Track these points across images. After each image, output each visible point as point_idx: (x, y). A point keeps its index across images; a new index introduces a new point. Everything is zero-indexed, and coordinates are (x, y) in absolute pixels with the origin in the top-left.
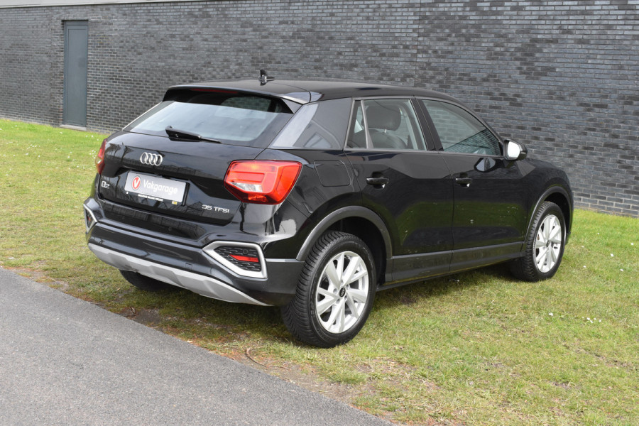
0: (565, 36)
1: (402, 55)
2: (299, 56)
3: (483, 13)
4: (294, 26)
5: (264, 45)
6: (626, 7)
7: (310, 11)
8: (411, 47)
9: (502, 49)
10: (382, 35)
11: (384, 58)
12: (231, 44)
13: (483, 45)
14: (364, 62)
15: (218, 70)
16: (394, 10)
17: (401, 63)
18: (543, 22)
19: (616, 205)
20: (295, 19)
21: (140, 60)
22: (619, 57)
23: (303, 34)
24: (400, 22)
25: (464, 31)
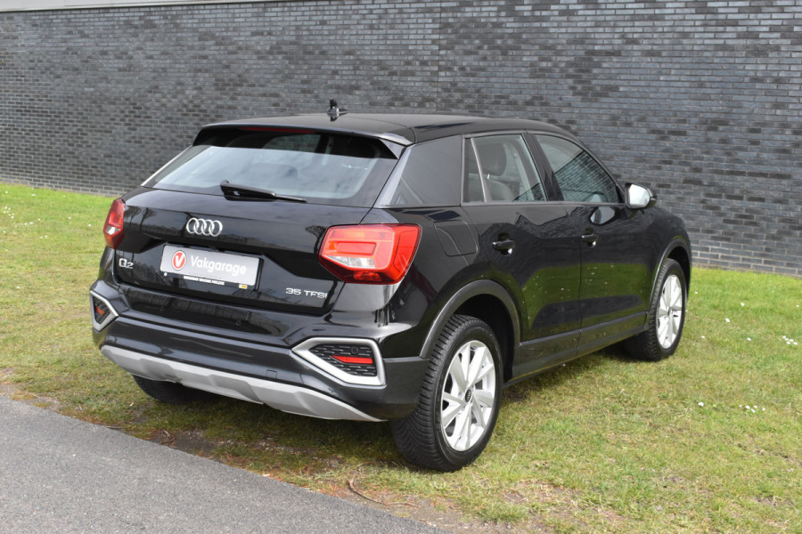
0: (629, 47)
1: (418, 73)
2: (279, 76)
3: (523, 19)
4: (273, 38)
5: (233, 63)
6: (705, 11)
7: (293, 18)
8: (430, 63)
9: (550, 64)
10: (391, 48)
11: (394, 78)
12: (186, 63)
13: (525, 59)
14: (368, 83)
15: (169, 96)
16: (405, 16)
17: (417, 84)
18: (601, 30)
19: (701, 255)
20: (273, 29)
21: (58, 85)
22: (698, 72)
23: (284, 48)
24: (414, 31)
25: (499, 42)
